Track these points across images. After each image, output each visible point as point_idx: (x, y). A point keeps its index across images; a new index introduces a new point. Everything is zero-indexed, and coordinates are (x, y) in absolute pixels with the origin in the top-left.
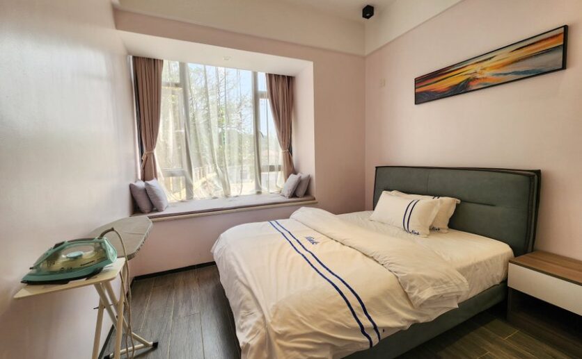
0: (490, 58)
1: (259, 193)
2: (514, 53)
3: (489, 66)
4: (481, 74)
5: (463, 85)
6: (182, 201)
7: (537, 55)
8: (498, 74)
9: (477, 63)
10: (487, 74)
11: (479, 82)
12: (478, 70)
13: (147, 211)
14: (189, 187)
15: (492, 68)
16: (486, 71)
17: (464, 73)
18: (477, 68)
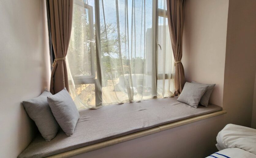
1: (155, 97)
6: (92, 109)
13: (49, 137)
14: (98, 93)
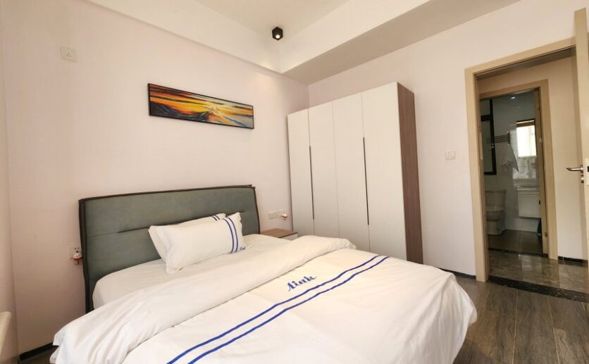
0: (222, 104)
2: (235, 108)
3: (222, 109)
4: (216, 112)
5: (204, 116)
7: (242, 115)
8: (227, 118)
9: (214, 102)
10: (220, 114)
11: (216, 118)
12: (215, 109)
15: (223, 111)
16: (220, 111)
17: (205, 106)
18: (214, 106)
